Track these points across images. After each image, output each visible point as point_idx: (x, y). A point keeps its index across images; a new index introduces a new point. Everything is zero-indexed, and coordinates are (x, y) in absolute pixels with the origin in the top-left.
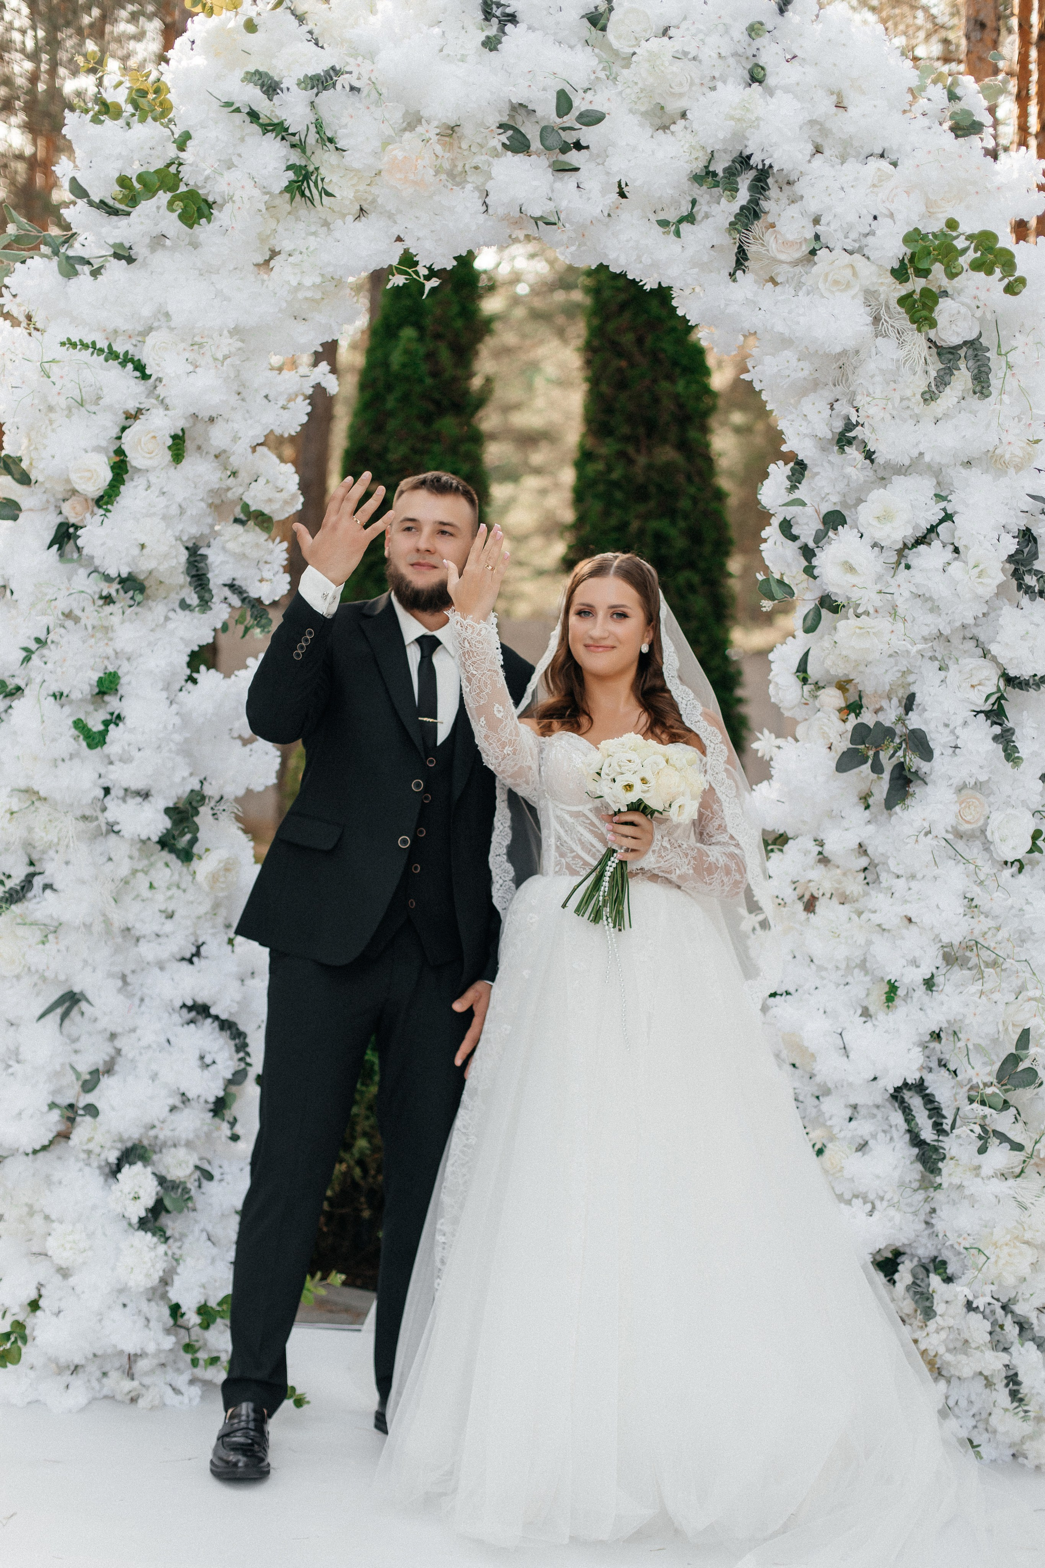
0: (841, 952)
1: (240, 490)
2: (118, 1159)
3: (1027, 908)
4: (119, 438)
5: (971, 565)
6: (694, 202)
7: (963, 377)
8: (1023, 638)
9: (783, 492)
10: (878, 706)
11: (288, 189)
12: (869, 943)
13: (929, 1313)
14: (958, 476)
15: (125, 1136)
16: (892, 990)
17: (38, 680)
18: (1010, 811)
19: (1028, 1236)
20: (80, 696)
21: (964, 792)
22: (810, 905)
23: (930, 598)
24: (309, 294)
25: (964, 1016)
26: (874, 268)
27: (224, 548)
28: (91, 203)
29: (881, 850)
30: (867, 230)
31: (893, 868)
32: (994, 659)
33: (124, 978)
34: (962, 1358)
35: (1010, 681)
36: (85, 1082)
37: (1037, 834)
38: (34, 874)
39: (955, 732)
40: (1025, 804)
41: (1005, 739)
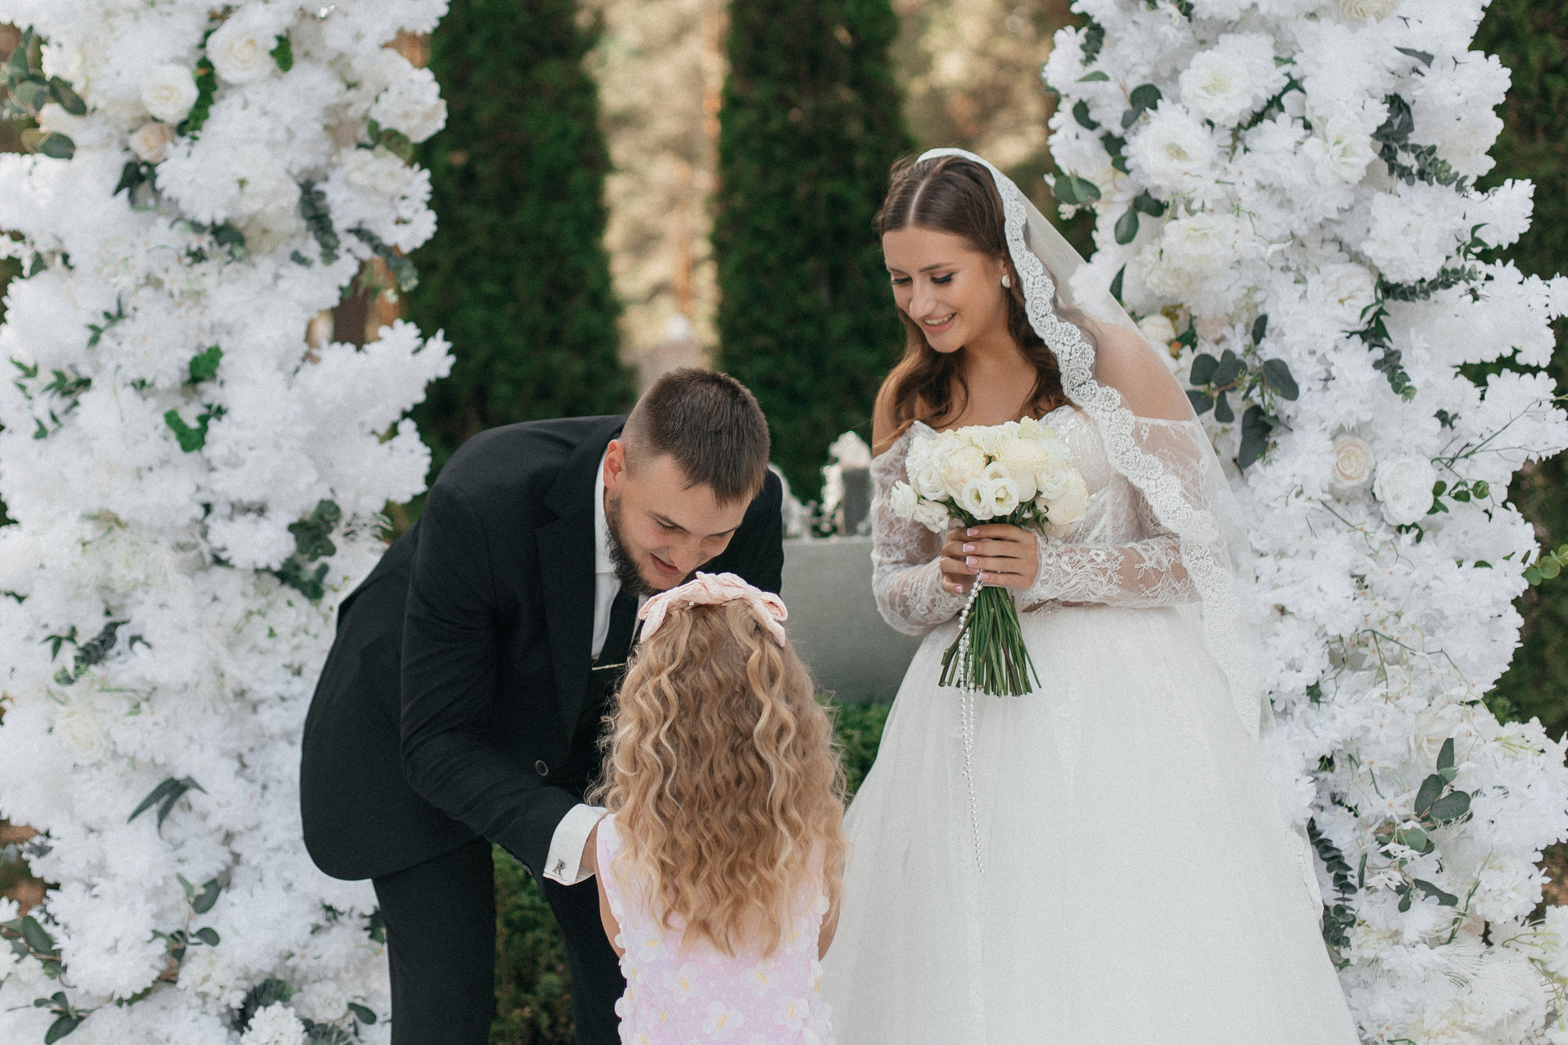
1: (365, 106)
2: (245, 1003)
3: (1434, 584)
4: (203, 46)
5: (1332, 140)
8: (1404, 232)
9: (1078, 66)
10: (1218, 336)
14: (1304, 32)
15: (254, 970)
17: (111, 366)
18: (1402, 459)
19: (1468, 1021)
20: (167, 384)
21: (1341, 439)
23: (1281, 190)
25: (1363, 730)
27: (348, 183)
33: (240, 758)
35: (1389, 290)
36: (199, 898)
37: (1439, 489)
38: (115, 625)
39: (1323, 361)
40: (1420, 450)
41: (1390, 365)
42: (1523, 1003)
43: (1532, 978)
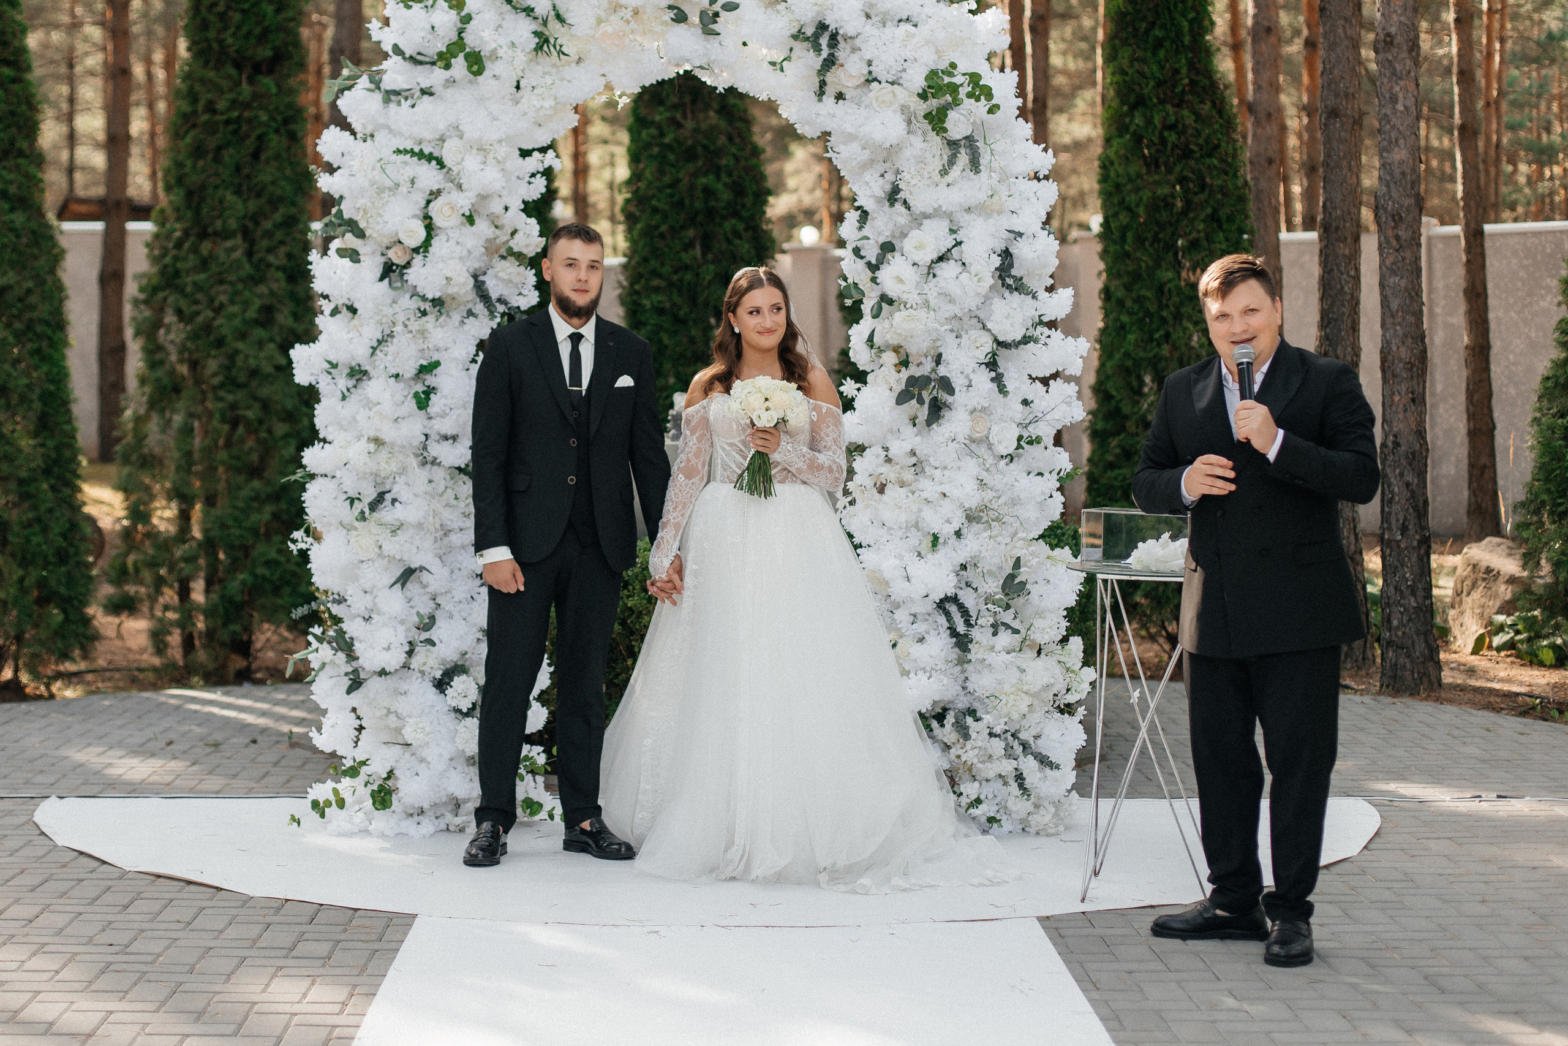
0: (903, 518)
1: (506, 239)
3: (1016, 484)
4: (427, 209)
5: (973, 273)
6: (791, 50)
7: (963, 158)
8: (1007, 317)
9: (856, 230)
10: (919, 363)
11: (536, 50)
12: (920, 510)
13: (966, 737)
14: (964, 219)
15: (449, 660)
16: (935, 539)
17: (382, 367)
18: (1003, 424)
19: (1026, 688)
20: (409, 376)
21: (974, 414)
22: (881, 489)
23: (949, 295)
24: (547, 112)
25: (981, 552)
26: (906, 93)
27: (496, 276)
28: (404, 59)
29: (925, 452)
30: (901, 68)
31: (933, 464)
32: (989, 330)
34: (988, 765)
35: (1000, 344)
36: (425, 625)
37: (1020, 438)
38: (383, 493)
39: (967, 377)
40: (1012, 419)
41: (998, 380)
42: (1052, 681)
43: (1058, 670)
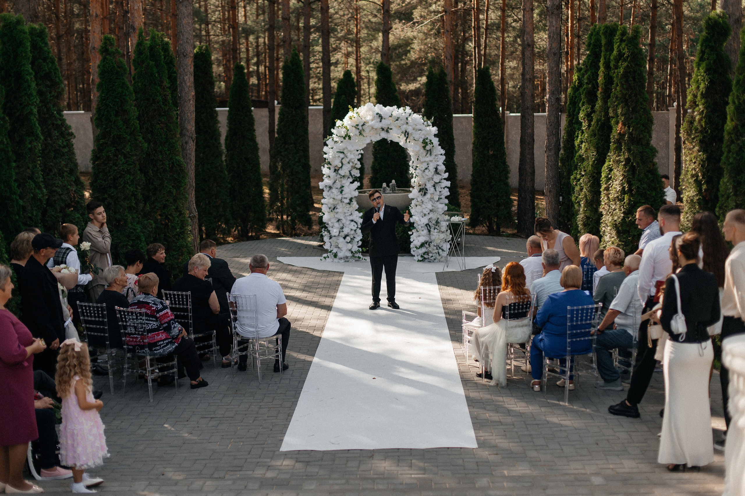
1: (354, 165)
3: (438, 205)
4: (342, 161)
5: (431, 171)
6: (401, 135)
7: (429, 153)
8: (437, 178)
10: (422, 186)
11: (359, 135)
15: (346, 234)
16: (425, 215)
17: (335, 186)
20: (339, 188)
21: (431, 194)
22: (416, 206)
23: (427, 175)
24: (361, 144)
26: (420, 142)
27: (353, 171)
28: (337, 136)
29: (423, 200)
30: (419, 138)
31: (425, 202)
32: (434, 181)
34: (434, 251)
36: (341, 228)
37: (439, 198)
38: (335, 207)
39: (430, 188)
40: (438, 195)
41: (435, 189)
